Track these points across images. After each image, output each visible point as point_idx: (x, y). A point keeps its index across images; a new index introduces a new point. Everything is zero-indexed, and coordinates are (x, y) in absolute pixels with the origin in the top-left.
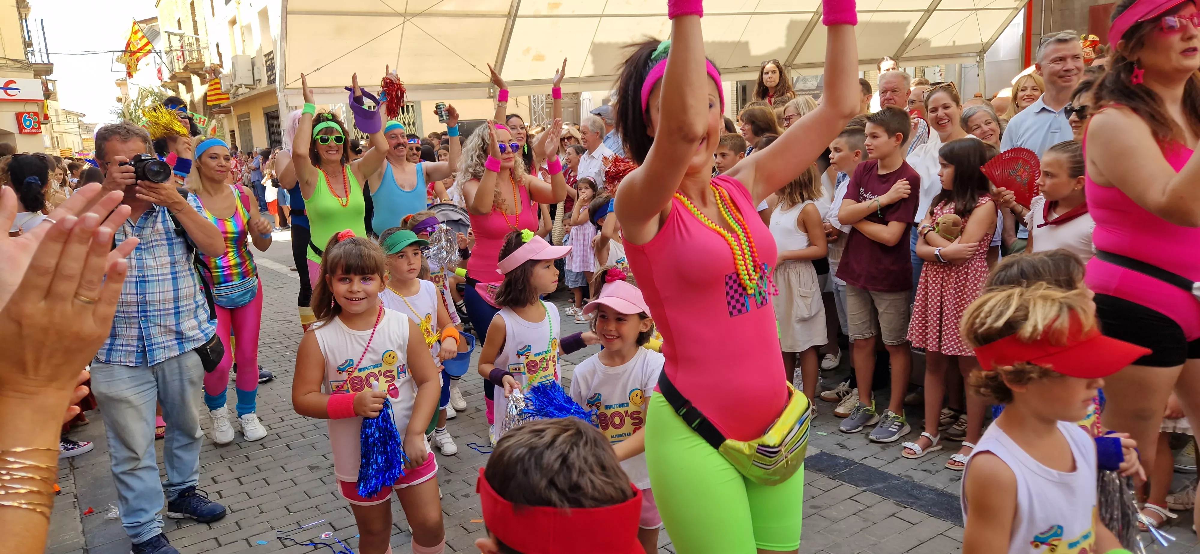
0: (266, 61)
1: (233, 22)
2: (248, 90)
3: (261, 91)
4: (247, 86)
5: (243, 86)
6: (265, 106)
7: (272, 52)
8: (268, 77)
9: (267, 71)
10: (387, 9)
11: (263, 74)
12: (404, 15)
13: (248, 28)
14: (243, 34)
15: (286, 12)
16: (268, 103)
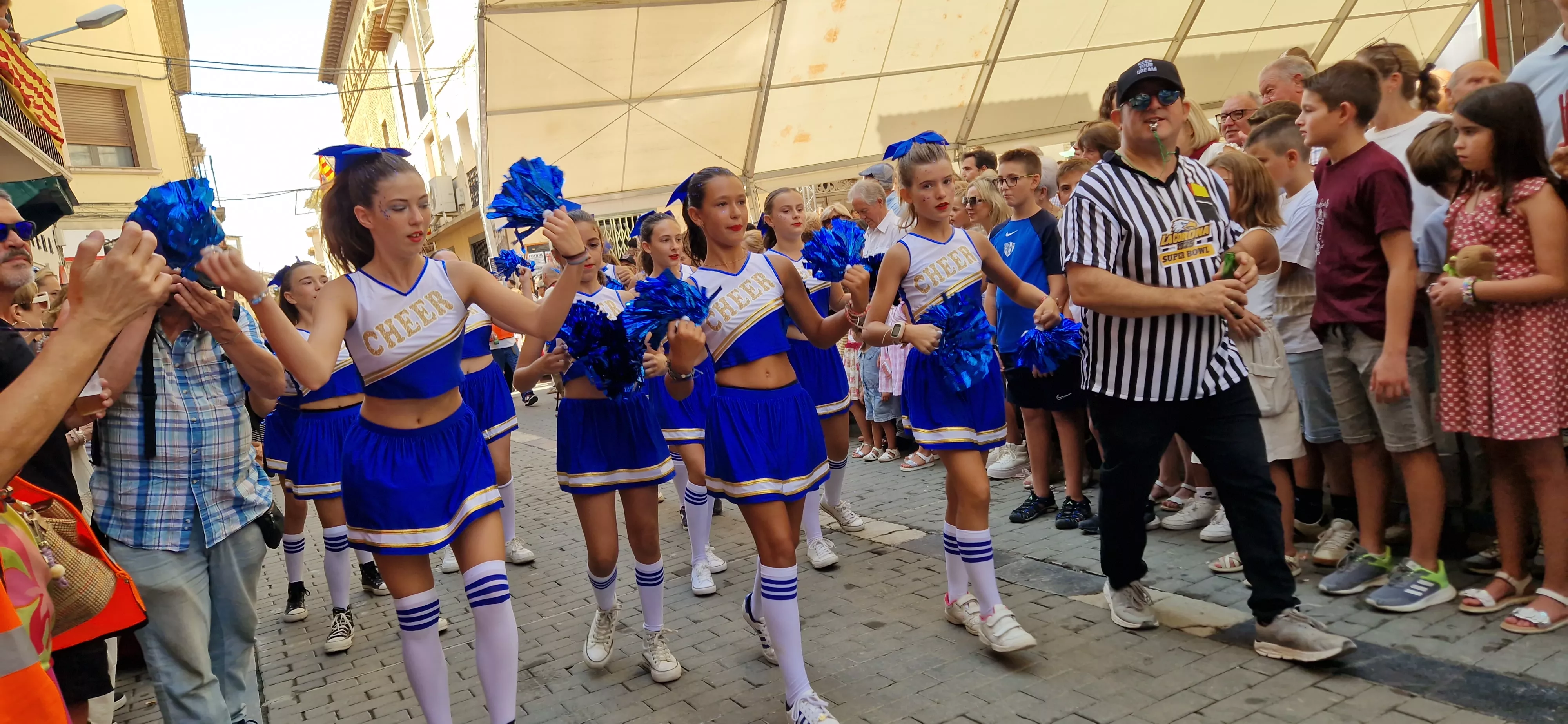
0: (470, 181)
1: (430, 139)
2: (450, 219)
3: (464, 217)
4: (449, 214)
5: (445, 215)
6: (471, 236)
7: (475, 168)
8: (472, 199)
9: (471, 193)
10: (609, 97)
11: (466, 197)
12: (630, 101)
13: (447, 142)
14: (441, 152)
15: (485, 112)
16: (473, 232)
